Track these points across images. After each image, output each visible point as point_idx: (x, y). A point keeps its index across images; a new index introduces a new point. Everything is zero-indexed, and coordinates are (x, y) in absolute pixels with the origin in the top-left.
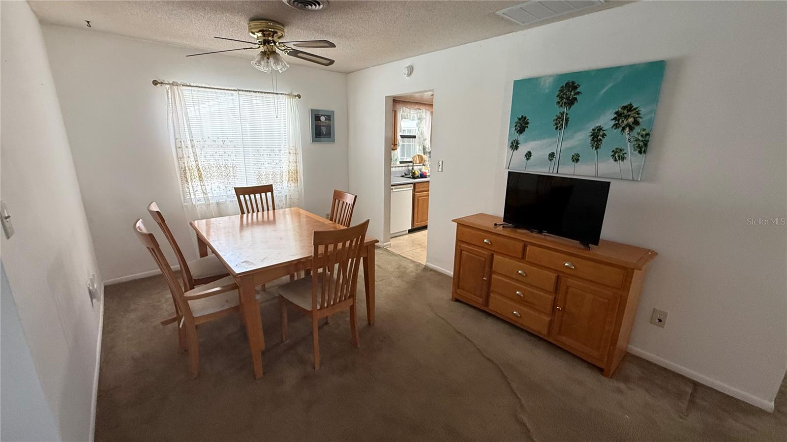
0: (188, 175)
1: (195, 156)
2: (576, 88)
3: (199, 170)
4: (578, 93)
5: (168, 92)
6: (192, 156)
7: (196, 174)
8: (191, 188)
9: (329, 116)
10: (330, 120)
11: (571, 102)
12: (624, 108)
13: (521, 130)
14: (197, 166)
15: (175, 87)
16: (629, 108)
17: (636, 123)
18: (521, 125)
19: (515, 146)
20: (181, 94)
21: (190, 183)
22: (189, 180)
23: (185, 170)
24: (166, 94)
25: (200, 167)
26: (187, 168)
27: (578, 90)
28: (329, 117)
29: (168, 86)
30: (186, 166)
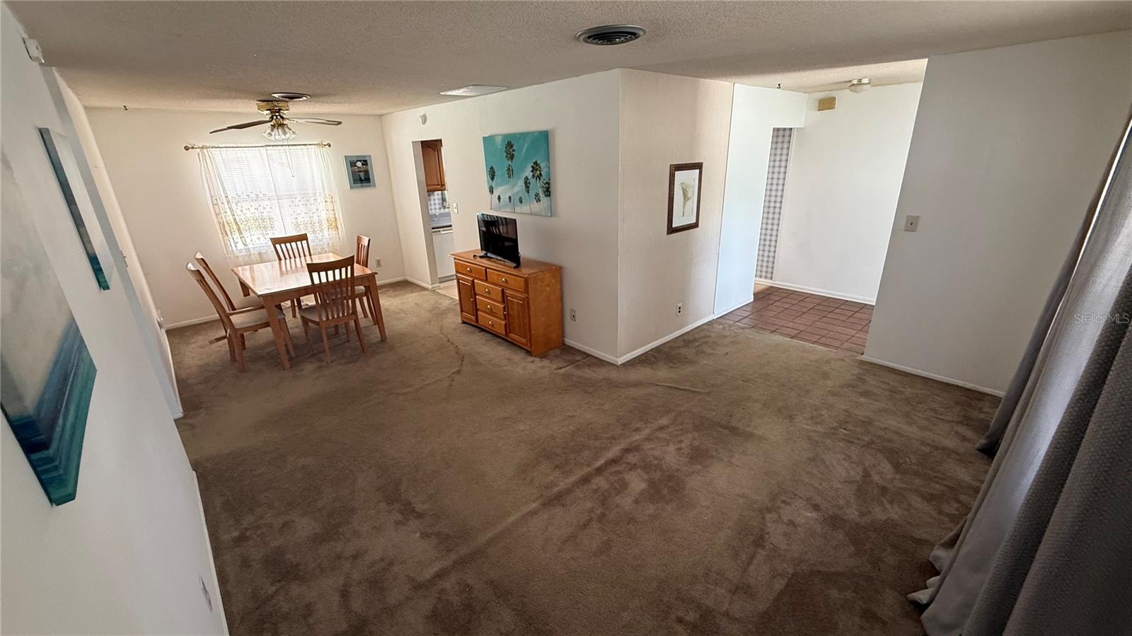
0: (227, 229)
1: (232, 211)
2: (512, 146)
3: (236, 223)
4: (514, 151)
5: (199, 155)
6: (228, 211)
7: (235, 226)
8: (231, 240)
9: (366, 161)
10: (366, 165)
11: (512, 157)
12: (534, 163)
13: (492, 179)
14: (235, 219)
15: (205, 150)
16: (536, 163)
17: (541, 174)
18: (492, 174)
19: (491, 191)
20: (211, 155)
21: (230, 236)
22: (229, 233)
23: (224, 224)
24: (197, 157)
25: (238, 220)
26: (225, 223)
27: (514, 148)
28: (365, 163)
29: (198, 150)
30: (224, 220)
